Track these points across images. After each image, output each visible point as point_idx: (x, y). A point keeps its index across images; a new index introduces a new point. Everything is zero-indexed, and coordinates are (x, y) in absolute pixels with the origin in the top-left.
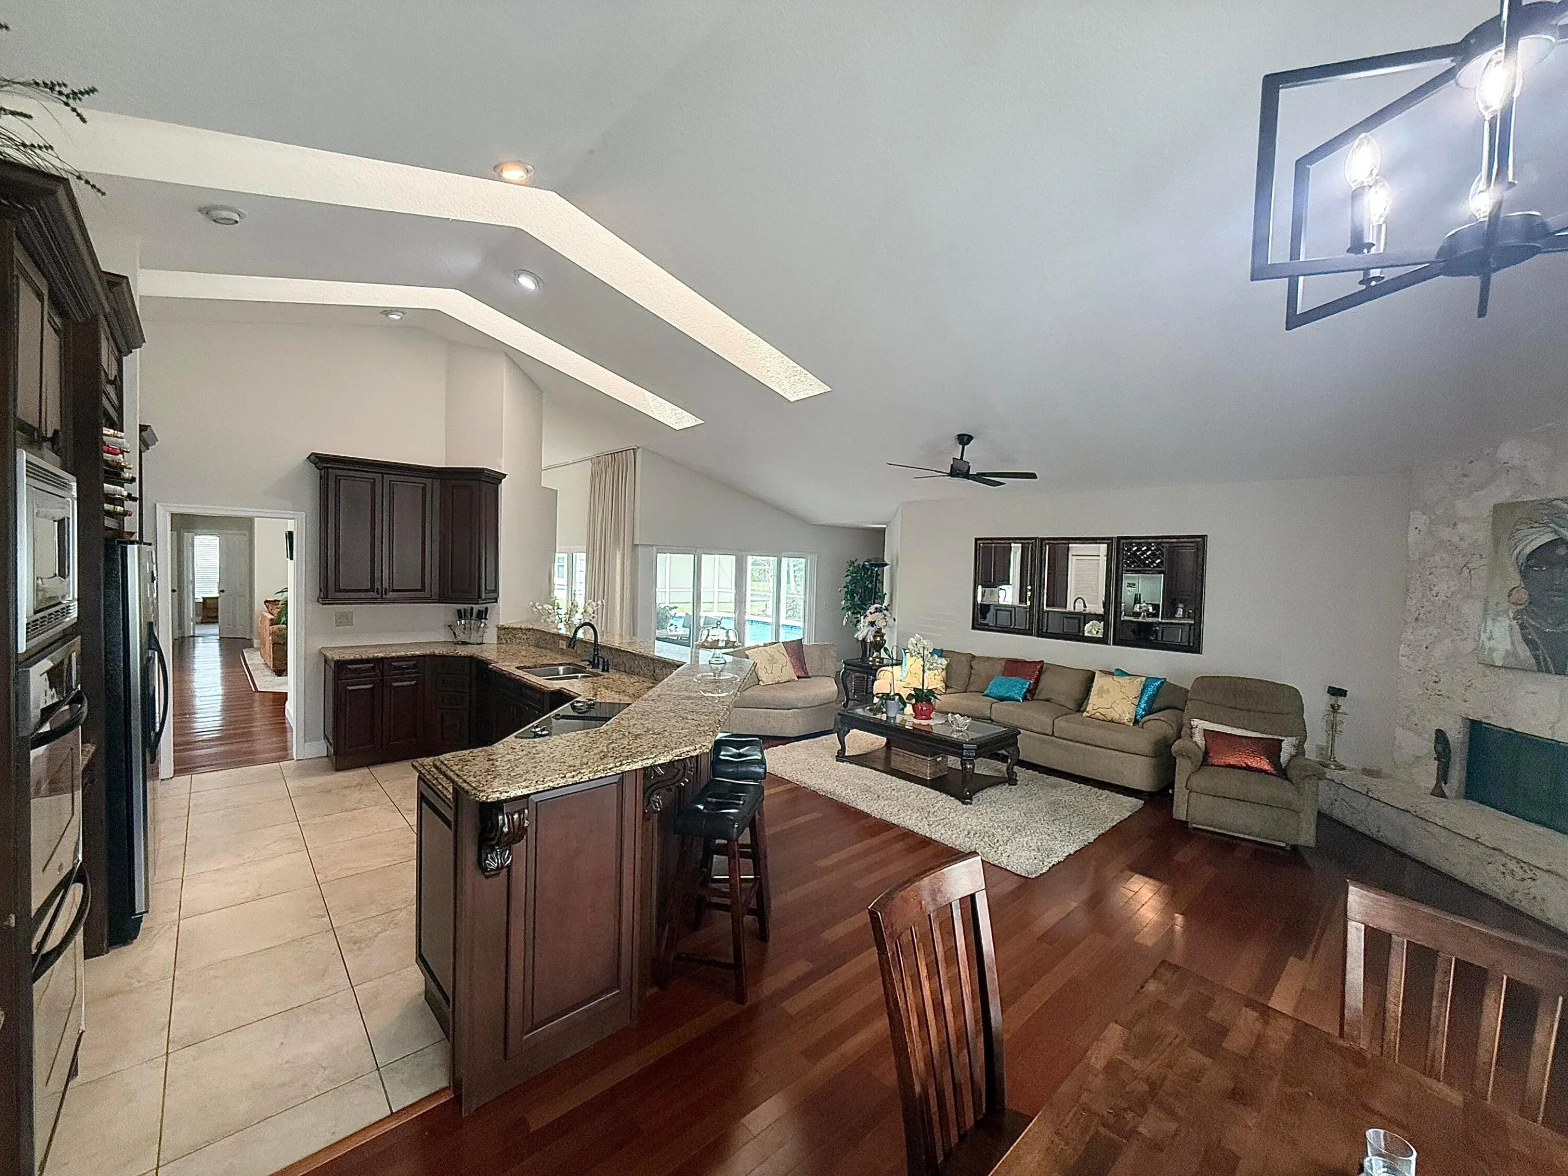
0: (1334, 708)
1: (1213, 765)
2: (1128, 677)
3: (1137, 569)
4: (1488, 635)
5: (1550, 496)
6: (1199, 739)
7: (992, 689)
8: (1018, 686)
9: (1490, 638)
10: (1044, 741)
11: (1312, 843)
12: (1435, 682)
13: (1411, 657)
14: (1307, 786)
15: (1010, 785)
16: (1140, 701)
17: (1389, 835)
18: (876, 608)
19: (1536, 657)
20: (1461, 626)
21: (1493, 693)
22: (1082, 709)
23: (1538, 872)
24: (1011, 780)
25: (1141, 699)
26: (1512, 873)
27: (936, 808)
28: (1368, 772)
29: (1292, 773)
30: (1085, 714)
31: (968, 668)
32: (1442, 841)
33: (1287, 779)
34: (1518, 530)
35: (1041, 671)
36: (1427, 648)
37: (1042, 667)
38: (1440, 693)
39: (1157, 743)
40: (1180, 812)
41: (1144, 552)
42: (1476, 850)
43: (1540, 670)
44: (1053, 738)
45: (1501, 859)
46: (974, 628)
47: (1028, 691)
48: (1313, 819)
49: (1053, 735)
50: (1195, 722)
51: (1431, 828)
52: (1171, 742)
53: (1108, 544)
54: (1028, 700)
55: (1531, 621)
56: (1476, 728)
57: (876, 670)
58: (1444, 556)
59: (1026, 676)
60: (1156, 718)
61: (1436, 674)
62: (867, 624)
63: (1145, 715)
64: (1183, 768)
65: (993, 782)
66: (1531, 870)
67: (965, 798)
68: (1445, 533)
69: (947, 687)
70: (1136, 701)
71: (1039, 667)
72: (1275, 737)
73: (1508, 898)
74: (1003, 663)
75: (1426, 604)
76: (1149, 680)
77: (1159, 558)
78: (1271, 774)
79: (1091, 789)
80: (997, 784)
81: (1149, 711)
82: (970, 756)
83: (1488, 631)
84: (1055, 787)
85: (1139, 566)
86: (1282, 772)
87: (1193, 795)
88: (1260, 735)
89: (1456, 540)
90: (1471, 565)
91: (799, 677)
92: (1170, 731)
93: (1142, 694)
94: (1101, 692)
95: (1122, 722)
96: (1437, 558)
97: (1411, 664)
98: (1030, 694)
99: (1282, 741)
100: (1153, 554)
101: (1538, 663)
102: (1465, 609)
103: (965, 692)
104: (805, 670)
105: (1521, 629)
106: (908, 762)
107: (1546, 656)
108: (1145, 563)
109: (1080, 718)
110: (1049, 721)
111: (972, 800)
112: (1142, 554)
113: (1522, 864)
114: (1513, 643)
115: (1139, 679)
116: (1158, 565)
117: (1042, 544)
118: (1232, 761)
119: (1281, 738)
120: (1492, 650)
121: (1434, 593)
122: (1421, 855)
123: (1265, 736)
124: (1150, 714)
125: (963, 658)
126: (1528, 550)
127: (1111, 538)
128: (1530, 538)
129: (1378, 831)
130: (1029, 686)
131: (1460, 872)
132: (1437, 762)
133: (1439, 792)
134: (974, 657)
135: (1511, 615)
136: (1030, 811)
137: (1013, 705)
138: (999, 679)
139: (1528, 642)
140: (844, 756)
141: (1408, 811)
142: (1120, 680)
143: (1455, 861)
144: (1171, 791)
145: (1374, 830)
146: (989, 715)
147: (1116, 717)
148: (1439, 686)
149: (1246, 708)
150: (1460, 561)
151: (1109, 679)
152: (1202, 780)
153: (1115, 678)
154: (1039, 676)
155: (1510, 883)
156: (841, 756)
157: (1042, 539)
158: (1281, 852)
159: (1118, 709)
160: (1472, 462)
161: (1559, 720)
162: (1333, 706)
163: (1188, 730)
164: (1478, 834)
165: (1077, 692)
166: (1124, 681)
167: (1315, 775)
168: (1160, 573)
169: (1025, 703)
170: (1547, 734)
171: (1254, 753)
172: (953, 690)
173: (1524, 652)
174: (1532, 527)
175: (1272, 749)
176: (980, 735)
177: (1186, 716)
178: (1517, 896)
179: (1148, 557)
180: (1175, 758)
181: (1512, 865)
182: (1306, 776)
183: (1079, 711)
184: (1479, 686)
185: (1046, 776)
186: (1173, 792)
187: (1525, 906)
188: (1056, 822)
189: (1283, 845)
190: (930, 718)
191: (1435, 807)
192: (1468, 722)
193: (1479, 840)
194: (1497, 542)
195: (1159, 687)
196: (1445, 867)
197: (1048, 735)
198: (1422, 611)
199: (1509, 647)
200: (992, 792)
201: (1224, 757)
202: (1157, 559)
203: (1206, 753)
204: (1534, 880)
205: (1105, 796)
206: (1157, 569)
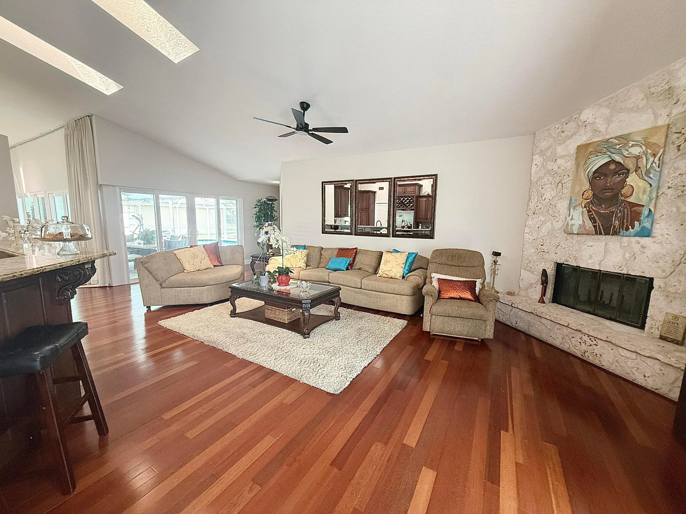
0: (495, 262)
1: (444, 298)
2: (400, 253)
3: (403, 208)
4: (570, 217)
5: (608, 137)
6: (435, 284)
7: (332, 265)
8: (344, 262)
9: (572, 219)
10: (357, 292)
11: (492, 337)
12: (542, 245)
13: (530, 233)
14: (490, 306)
15: (336, 320)
16: (405, 266)
17: (521, 326)
18: (269, 224)
19: (595, 227)
20: (556, 215)
21: (570, 248)
22: (377, 272)
23: (600, 342)
24: (337, 317)
25: (406, 264)
26: (585, 342)
27: (285, 344)
28: (509, 293)
29: (482, 299)
30: (378, 275)
31: (319, 254)
32: (549, 327)
33: (480, 302)
34: (589, 158)
35: (356, 254)
36: (538, 228)
37: (356, 251)
38: (544, 251)
39: (414, 288)
40: (426, 327)
41: (406, 201)
42: (566, 331)
43: (596, 234)
44: (361, 289)
45: (579, 335)
46: (323, 233)
47: (349, 265)
48: (493, 324)
49: (361, 288)
50: (433, 275)
51: (543, 320)
52: (421, 286)
53: (389, 182)
54: (349, 269)
55: (593, 208)
56: (559, 267)
57: (269, 259)
58: (549, 178)
59: (347, 256)
60: (414, 274)
61: (542, 241)
62: (263, 233)
63: (408, 273)
64: (428, 302)
65: (325, 320)
66: (595, 340)
67: (305, 334)
68: (550, 166)
69: (307, 266)
70: (403, 266)
71: (355, 251)
72: (472, 280)
73: (582, 355)
74: (337, 250)
75: (539, 204)
76: (410, 254)
77: (412, 203)
78: (472, 301)
79: (380, 317)
80: (328, 321)
81: (410, 271)
82: (307, 308)
83: (571, 215)
84: (361, 318)
85: (404, 207)
86: (477, 299)
87: (433, 317)
88: (465, 279)
89: (555, 168)
90: (563, 182)
91: (214, 266)
92: (420, 281)
93: (406, 262)
94: (387, 262)
95: (397, 277)
96: (546, 179)
97: (530, 237)
98: (350, 266)
99: (476, 281)
100: (410, 201)
101: (596, 230)
102: (559, 205)
103: (318, 268)
104: (220, 262)
105: (588, 212)
106: (274, 314)
107: (600, 225)
108: (406, 206)
109: (376, 277)
110: (359, 280)
111: (309, 335)
112: (405, 202)
113: (591, 337)
114: (583, 221)
115: (405, 253)
116: (411, 207)
117: (356, 183)
118: (452, 296)
119: (475, 280)
120: (572, 225)
121: (543, 198)
122: (537, 335)
123: (467, 280)
124: (410, 272)
125: (317, 249)
126: (594, 169)
127: (391, 178)
128: (596, 162)
129: (516, 324)
130: (350, 262)
131: (557, 343)
132: (542, 286)
133: (542, 301)
134: (322, 248)
135: (583, 205)
136: (345, 337)
137: (340, 273)
138: (334, 259)
139: (592, 219)
140: (235, 314)
141: (532, 313)
142: (395, 255)
143: (554, 337)
144: (421, 315)
145: (514, 323)
146: (327, 280)
147: (393, 275)
148: (543, 247)
149: (458, 265)
150: (558, 179)
151: (390, 254)
152: (439, 308)
153: (393, 254)
154: (355, 256)
155: (584, 347)
156: (234, 314)
157: (356, 181)
158: (476, 343)
159: (394, 270)
160: (567, 124)
161: (604, 259)
162: (494, 261)
163: (430, 280)
164: (569, 323)
165: (374, 263)
166: (398, 255)
167: (494, 299)
168: (412, 210)
169: (348, 271)
170: (597, 268)
171: (464, 290)
172: (311, 267)
173: (589, 224)
174: (597, 156)
175: (471, 286)
176: (319, 292)
177: (428, 271)
178: (587, 354)
179: (407, 203)
180: (424, 297)
181: (585, 338)
182: (490, 300)
183: (375, 274)
184: (563, 245)
185: (357, 312)
186: (423, 316)
187: (591, 359)
188: (359, 343)
189: (477, 339)
190: (288, 285)
191: (541, 309)
192: (556, 264)
193: (569, 326)
194: (578, 166)
195: (415, 257)
196: (550, 341)
197: (359, 288)
198: (537, 208)
199: (581, 223)
200: (324, 326)
201: (448, 293)
202: (411, 204)
203: (439, 292)
204: (596, 345)
205: (388, 320)
206: (411, 208)
